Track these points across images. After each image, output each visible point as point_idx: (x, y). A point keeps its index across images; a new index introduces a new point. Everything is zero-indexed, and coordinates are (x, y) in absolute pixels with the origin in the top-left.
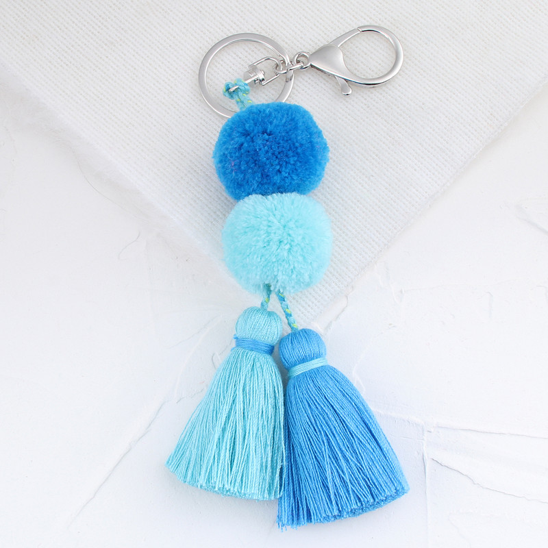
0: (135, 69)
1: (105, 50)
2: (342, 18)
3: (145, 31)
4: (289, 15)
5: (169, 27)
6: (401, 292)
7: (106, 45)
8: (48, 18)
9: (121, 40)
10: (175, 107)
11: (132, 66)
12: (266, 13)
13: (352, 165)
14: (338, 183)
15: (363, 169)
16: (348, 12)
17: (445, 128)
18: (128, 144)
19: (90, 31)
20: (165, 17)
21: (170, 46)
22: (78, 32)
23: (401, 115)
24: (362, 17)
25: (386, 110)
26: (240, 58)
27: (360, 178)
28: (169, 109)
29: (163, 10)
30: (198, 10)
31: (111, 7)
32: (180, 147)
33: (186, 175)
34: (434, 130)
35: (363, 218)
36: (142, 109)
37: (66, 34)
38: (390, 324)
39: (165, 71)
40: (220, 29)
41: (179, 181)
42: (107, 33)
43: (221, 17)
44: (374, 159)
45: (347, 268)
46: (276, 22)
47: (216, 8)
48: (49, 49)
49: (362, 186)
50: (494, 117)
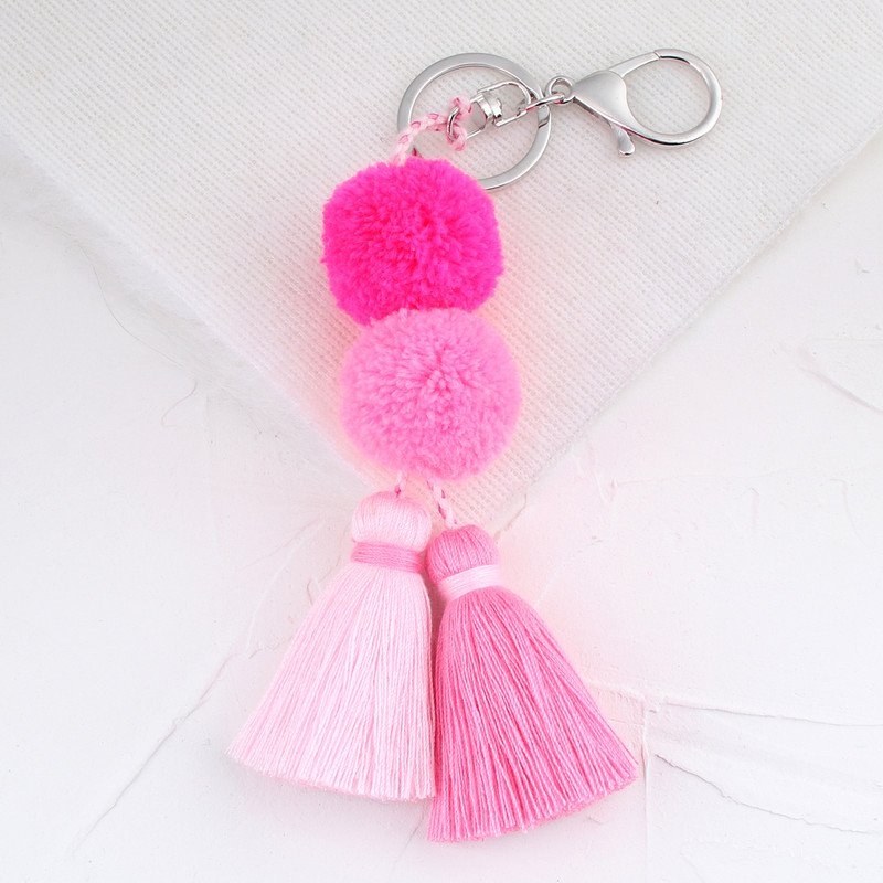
0: (198, 125)
1: (150, 93)
2: (529, 49)
3: (216, 64)
4: (443, 42)
5: (254, 59)
6: (612, 485)
7: (152, 85)
8: (61, 42)
9: (176, 78)
10: (260, 186)
11: (194, 121)
12: (407, 39)
13: (543, 280)
14: (521, 310)
15: (562, 287)
16: (539, 39)
17: (692, 226)
18: (184, 246)
19: (127, 63)
20: (247, 44)
21: (254, 89)
22: (108, 65)
23: (621, 203)
24: (560, 47)
25: (598, 194)
26: (366, 107)
27: (556, 301)
28: (251, 188)
29: (244, 31)
30: (299, 32)
31: (161, 25)
32: (267, 250)
33: (276, 295)
34: (673, 228)
35: (560, 367)
36: (207, 189)
37: (89, 68)
38: (595, 538)
39: (245, 127)
40: (333, 61)
41: (264, 305)
42: (154, 68)
43: (335, 44)
44: (577, 271)
45: (533, 447)
46: (424, 53)
47: (328, 28)
48: (61, 91)
49: (559, 315)
50: (770, 210)
